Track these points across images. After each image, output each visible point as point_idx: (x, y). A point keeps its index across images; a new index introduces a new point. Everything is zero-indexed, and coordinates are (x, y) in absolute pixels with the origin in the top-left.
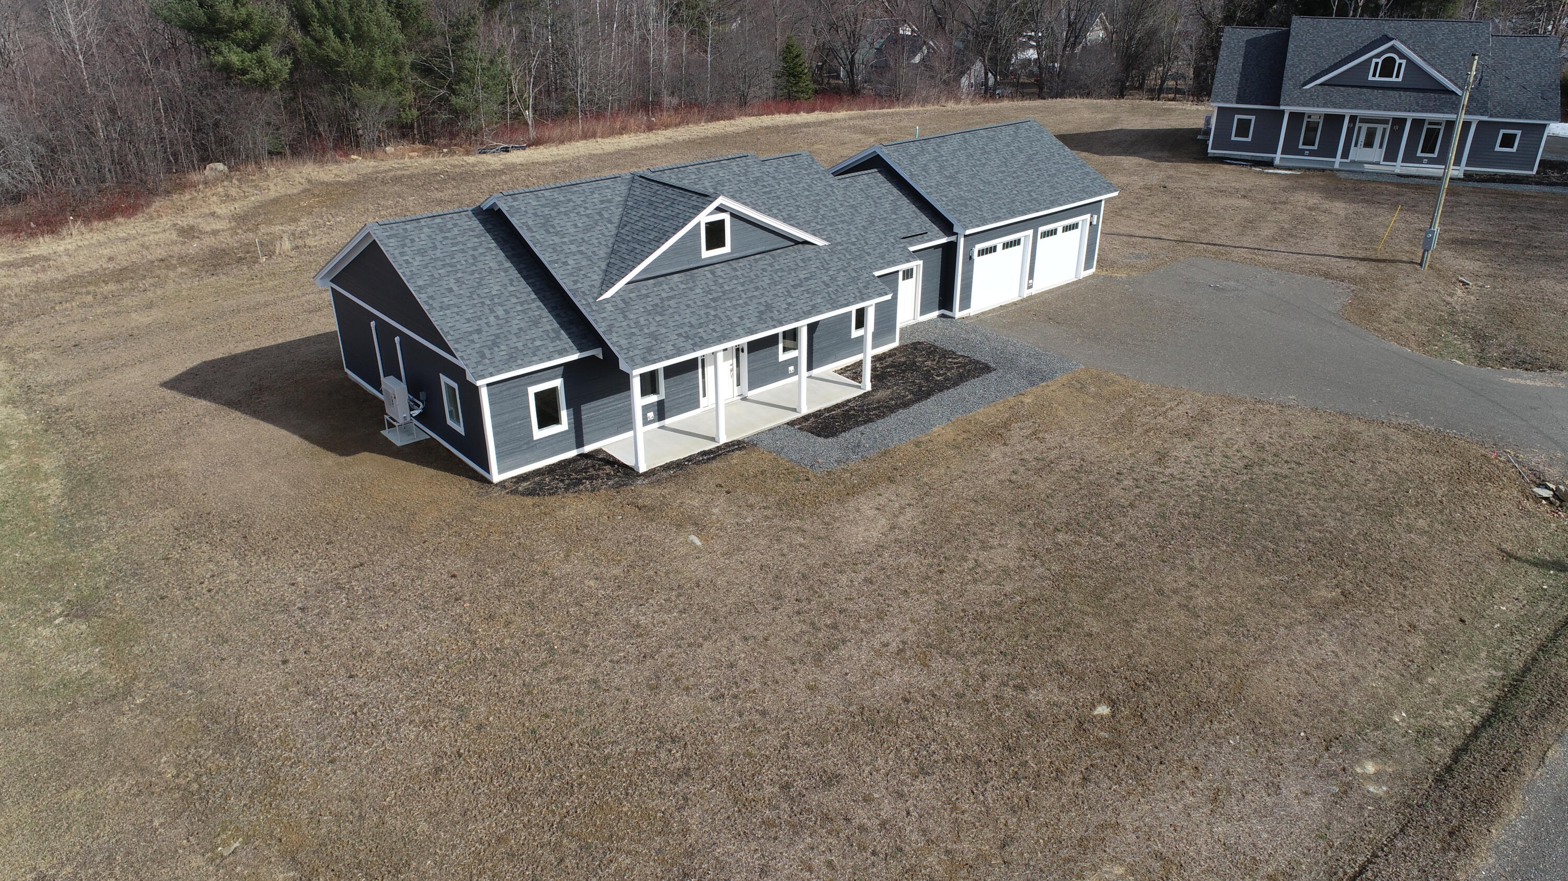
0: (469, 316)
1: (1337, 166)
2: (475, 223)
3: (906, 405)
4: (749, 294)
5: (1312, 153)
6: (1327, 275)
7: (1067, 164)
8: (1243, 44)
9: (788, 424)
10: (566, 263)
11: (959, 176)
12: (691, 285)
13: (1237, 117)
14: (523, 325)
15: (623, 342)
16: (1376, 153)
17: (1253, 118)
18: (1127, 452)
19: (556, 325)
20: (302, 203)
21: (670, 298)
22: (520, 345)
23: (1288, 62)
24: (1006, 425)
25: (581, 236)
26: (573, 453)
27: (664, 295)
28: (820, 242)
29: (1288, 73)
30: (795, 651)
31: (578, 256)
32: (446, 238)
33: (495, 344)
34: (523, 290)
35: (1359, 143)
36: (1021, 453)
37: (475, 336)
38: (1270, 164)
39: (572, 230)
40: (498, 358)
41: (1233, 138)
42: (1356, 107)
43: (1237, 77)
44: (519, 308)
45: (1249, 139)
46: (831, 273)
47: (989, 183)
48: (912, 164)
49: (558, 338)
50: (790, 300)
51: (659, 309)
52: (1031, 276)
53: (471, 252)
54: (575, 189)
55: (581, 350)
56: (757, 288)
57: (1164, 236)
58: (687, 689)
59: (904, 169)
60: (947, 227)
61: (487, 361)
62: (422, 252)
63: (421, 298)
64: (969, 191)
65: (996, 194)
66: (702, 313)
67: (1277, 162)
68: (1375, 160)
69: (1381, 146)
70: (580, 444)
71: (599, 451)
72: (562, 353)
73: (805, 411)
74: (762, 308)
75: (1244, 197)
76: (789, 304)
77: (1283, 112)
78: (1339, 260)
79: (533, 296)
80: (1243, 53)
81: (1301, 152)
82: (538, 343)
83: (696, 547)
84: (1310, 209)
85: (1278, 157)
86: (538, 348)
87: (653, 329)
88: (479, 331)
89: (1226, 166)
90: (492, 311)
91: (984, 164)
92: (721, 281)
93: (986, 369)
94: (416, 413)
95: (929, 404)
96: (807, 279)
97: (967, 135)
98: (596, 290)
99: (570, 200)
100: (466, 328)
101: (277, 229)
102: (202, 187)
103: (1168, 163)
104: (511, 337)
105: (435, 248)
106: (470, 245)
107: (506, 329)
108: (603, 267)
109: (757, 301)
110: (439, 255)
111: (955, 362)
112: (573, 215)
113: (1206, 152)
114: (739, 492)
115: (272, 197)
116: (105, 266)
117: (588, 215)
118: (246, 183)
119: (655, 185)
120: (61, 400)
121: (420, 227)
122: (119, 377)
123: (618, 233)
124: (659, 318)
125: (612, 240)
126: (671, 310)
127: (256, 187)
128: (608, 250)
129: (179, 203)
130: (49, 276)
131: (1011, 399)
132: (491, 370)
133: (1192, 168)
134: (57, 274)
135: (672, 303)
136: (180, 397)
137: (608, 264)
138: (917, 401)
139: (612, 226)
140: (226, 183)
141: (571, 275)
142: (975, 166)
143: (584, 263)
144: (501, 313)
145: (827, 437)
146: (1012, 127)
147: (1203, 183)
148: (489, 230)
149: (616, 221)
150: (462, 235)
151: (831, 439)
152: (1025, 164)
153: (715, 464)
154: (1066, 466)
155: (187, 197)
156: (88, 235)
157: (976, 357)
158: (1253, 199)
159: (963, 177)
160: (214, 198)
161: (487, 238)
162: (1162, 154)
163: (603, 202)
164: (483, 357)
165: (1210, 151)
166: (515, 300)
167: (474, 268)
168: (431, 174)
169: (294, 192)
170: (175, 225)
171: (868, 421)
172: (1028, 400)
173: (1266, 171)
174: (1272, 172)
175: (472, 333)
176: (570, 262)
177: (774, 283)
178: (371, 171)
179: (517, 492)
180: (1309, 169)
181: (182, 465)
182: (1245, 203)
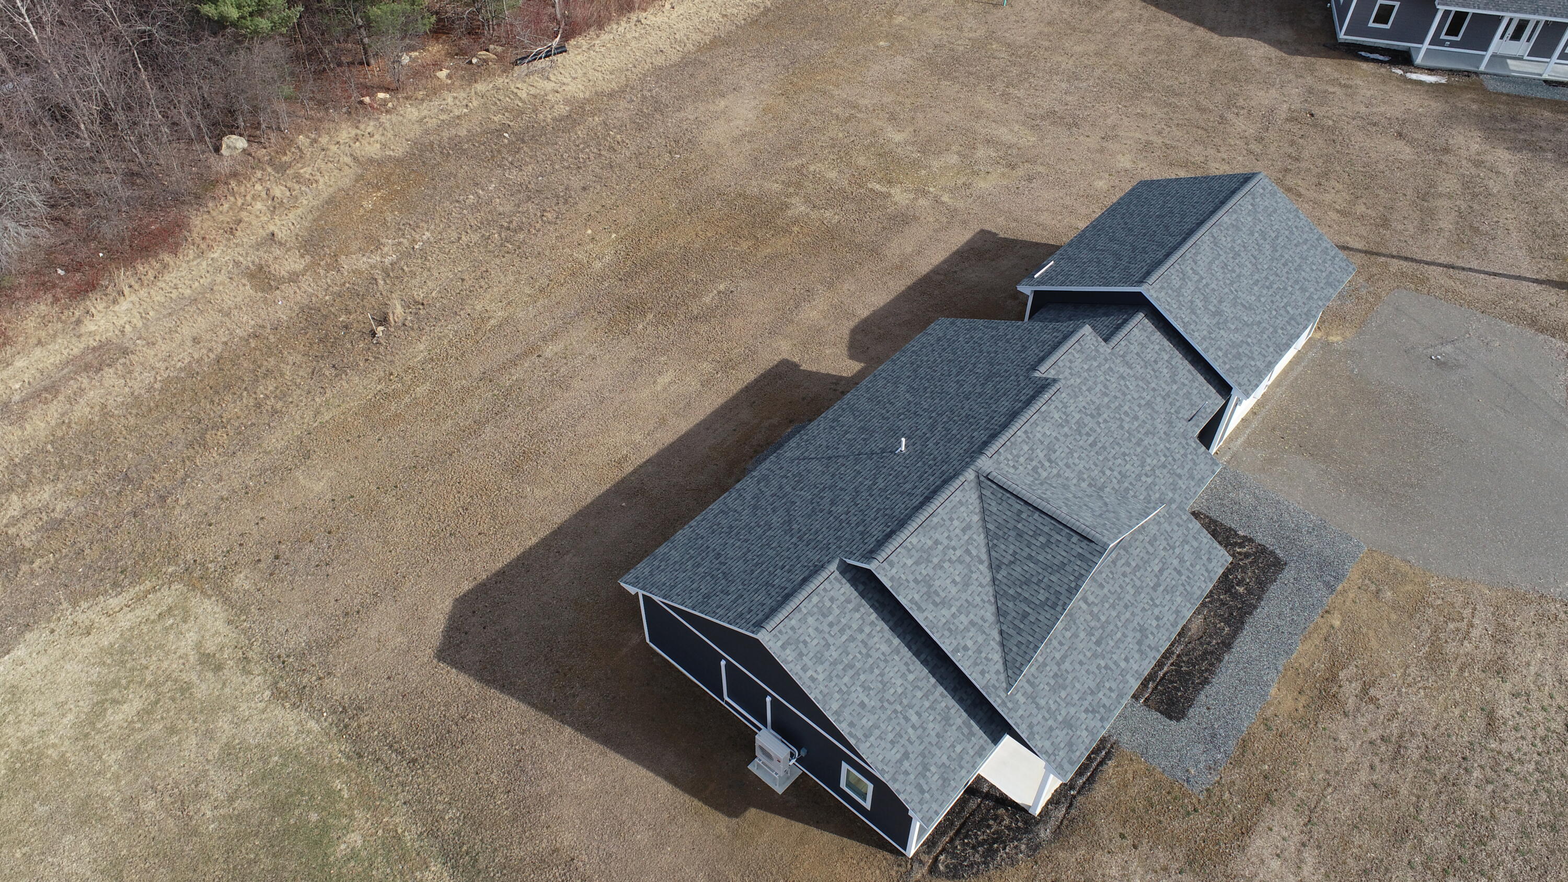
0: (890, 736)
1: (1482, 68)
2: (846, 587)
3: (1227, 645)
4: (1123, 618)
5: (1453, 44)
6: (1533, 322)
7: (1306, 241)
10: (966, 648)
12: (1074, 629)
13: (1379, 3)
14: (938, 728)
16: (1523, 47)
17: (1397, 4)
18: (1457, 713)
19: (965, 715)
20: (365, 203)
21: (1064, 657)
25: (964, 596)
27: (1058, 657)
31: (972, 630)
32: (831, 624)
33: (926, 768)
34: (919, 671)
35: (1507, 35)
36: (1365, 730)
38: (1409, 61)
39: (954, 590)
42: (1520, 10)
46: (1177, 552)
48: (1180, 305)
49: (971, 733)
51: (1058, 679)
53: (860, 637)
54: (935, 520)
55: (995, 742)
56: (1126, 607)
59: (1176, 317)
60: (1225, 389)
61: (927, 796)
63: (842, 729)
64: (1236, 330)
67: (1419, 60)
68: (1520, 53)
69: (1528, 40)
72: (981, 754)
74: (1139, 636)
75: (1400, 135)
77: (1434, 12)
78: (1539, 288)
79: (933, 680)
81: (1442, 43)
82: (958, 749)
84: (1478, 164)
85: (1423, 50)
86: (961, 756)
87: (1064, 713)
88: (906, 755)
89: (1364, 65)
90: (907, 719)
91: (1239, 276)
93: (1278, 565)
95: (1246, 642)
96: (1161, 571)
98: (1002, 677)
99: (937, 542)
100: (894, 755)
101: (363, 262)
102: (233, 184)
103: (1300, 59)
104: (934, 749)
105: (827, 645)
106: (855, 626)
107: (926, 740)
108: (998, 638)
109: (1131, 627)
110: (835, 655)
111: (1247, 555)
112: (946, 565)
113: (1334, 35)
114: (1144, 847)
115: (325, 195)
116: (196, 356)
117: (960, 561)
118: (281, 168)
119: (1012, 501)
120: (337, 688)
121: (803, 620)
122: (373, 633)
123: (994, 580)
124: (1063, 694)
125: (990, 590)
126: (1070, 677)
127: (298, 178)
128: (992, 609)
129: (221, 218)
130: (141, 380)
131: (1321, 620)
132: (935, 806)
133: (1328, 67)
134: (148, 377)
135: (1067, 665)
136: (476, 686)
137: (1001, 632)
138: (1234, 635)
139: (984, 568)
140: (259, 174)
141: (976, 664)
142: (1232, 284)
143: (980, 639)
144: (914, 718)
145: (1178, 720)
146: (1249, 198)
147: (1349, 105)
148: (862, 595)
149: (984, 557)
150: (843, 613)
151: (1183, 723)
152: (1272, 259)
153: (1100, 791)
154: (1413, 751)
155: (226, 206)
156: (143, 293)
157: (1260, 538)
158: (1411, 142)
159: (1226, 308)
160: (259, 205)
161: (866, 608)
162: (1286, 34)
163: (964, 530)
164: (922, 791)
165: (1342, 36)
166: (919, 694)
167: (870, 661)
168: (492, 133)
169: (346, 182)
170: (237, 264)
171: (1206, 681)
172: (1337, 623)
173: (1409, 75)
174: (1414, 76)
175: (900, 761)
176: (969, 643)
177: (1138, 592)
178: (417, 130)
179: (941, 874)
180: (1451, 72)
181: (567, 838)
182: (1406, 152)
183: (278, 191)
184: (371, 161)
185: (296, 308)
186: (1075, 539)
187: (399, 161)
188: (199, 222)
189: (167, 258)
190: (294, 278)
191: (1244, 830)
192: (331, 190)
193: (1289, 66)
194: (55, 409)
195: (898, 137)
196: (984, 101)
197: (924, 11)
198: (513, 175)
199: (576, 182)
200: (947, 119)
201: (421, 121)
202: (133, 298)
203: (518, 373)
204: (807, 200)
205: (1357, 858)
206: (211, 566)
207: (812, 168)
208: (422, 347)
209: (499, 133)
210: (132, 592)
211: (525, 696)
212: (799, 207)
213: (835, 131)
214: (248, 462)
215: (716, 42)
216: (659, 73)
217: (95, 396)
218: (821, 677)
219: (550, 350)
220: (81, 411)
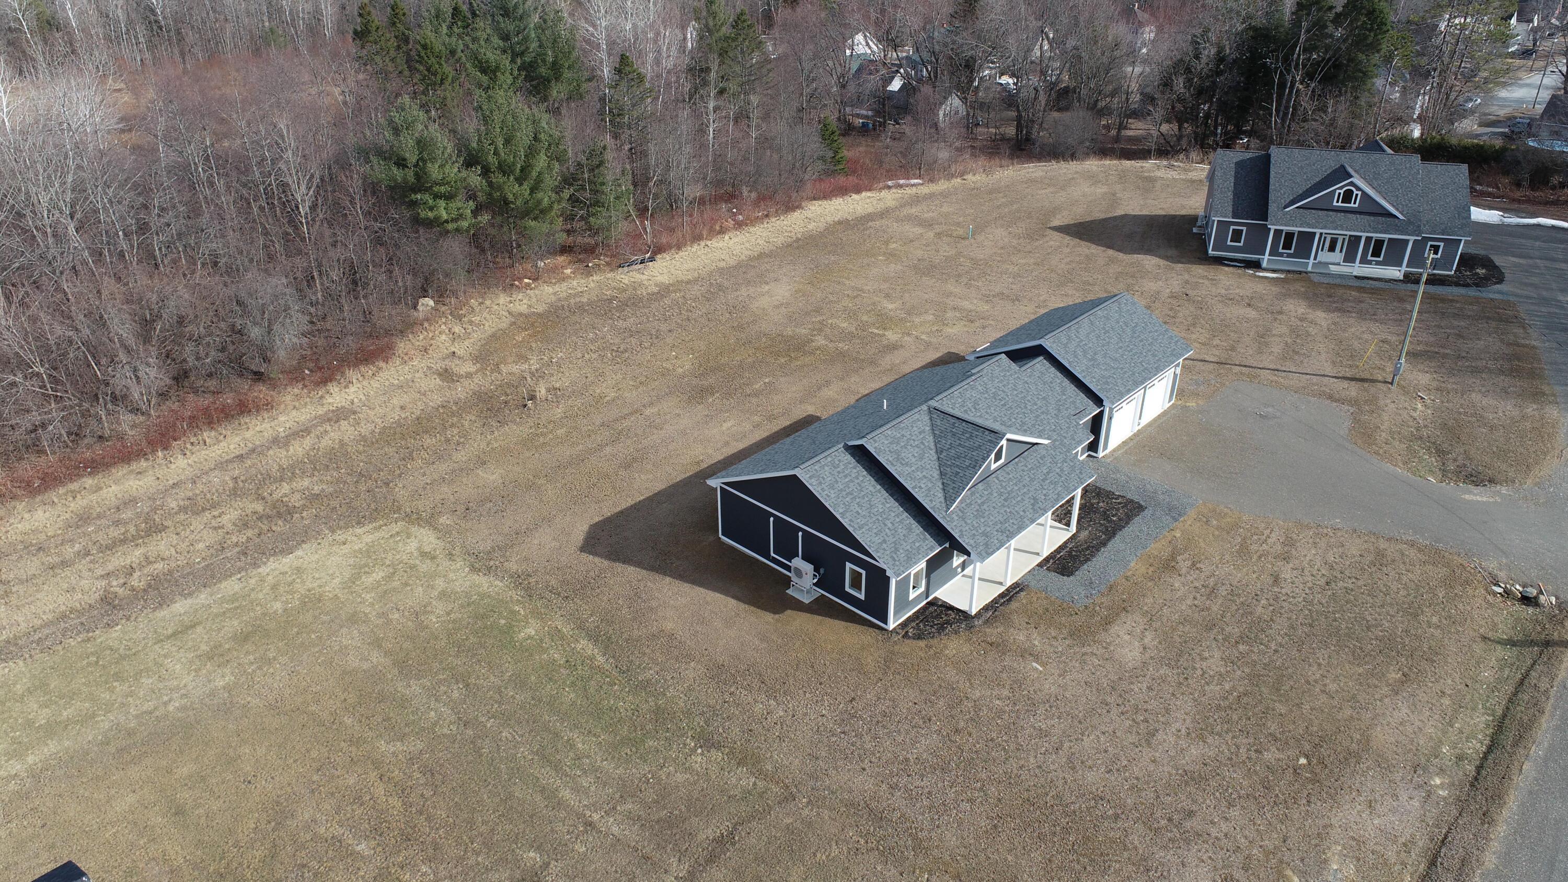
0: (875, 531)
1: (1310, 269)
2: (848, 457)
3: (1104, 544)
4: (1022, 491)
5: (1289, 256)
6: (1331, 397)
7: (1156, 331)
8: (1233, 165)
9: (1037, 566)
10: (920, 487)
11: (1096, 357)
12: (990, 491)
13: (1232, 227)
14: (904, 532)
15: (972, 542)
16: (1338, 256)
17: (1244, 229)
18: (1254, 576)
19: (921, 529)
20: (517, 338)
21: (983, 503)
22: (908, 547)
23: (1271, 187)
24: (1173, 557)
25: (920, 463)
26: (924, 603)
27: (979, 502)
28: (1046, 442)
29: (1272, 197)
30: (1133, 738)
31: (925, 481)
32: (839, 472)
33: (897, 549)
34: (892, 504)
35: (1325, 248)
36: (1192, 582)
37: (884, 546)
38: (1256, 265)
39: (914, 460)
40: (902, 560)
41: (1229, 243)
42: (1325, 228)
43: (1230, 195)
44: (898, 520)
45: (1241, 244)
46: (1059, 465)
47: (1116, 360)
48: (1067, 352)
49: (926, 539)
50: (1044, 492)
51: (979, 514)
52: (1140, 418)
53: (856, 481)
54: (902, 425)
55: (940, 545)
56: (1024, 486)
57: (1207, 358)
58: (1090, 767)
59: (1063, 358)
61: (897, 563)
62: (832, 487)
63: (845, 522)
64: (1106, 370)
65: (1122, 369)
66: (1002, 511)
67: (1264, 265)
68: (1337, 261)
69: (1341, 251)
70: (927, 598)
72: (932, 549)
73: (1046, 553)
74: (1032, 501)
75: (1249, 305)
76: (1045, 495)
77: (1269, 228)
78: (1336, 380)
79: (901, 509)
80: (1233, 173)
81: (1281, 255)
82: (917, 544)
83: (1041, 672)
84: (1301, 320)
85: (1267, 261)
86: (919, 548)
87: (983, 529)
88: (884, 541)
89: (1226, 269)
90: (885, 525)
91: (1109, 343)
92: (1004, 484)
93: (1140, 508)
94: (815, 581)
95: (1116, 543)
97: (1091, 317)
98: (944, 505)
99: (903, 436)
100: (877, 540)
101: (515, 368)
102: (426, 325)
103: (1180, 265)
104: (902, 542)
105: (837, 482)
106: (853, 475)
107: (897, 537)
108: (941, 486)
109: (1027, 496)
110: (841, 487)
111: (1119, 503)
112: (909, 447)
113: (1207, 251)
114: (1042, 627)
115: (490, 333)
116: (403, 416)
117: (917, 446)
118: (460, 318)
119: (950, 418)
120: (513, 566)
121: (822, 467)
122: (536, 542)
123: (938, 458)
124: (982, 520)
125: (937, 464)
126: (987, 513)
127: (471, 322)
128: (938, 472)
129: (418, 343)
130: (365, 429)
131: (1167, 534)
132: (902, 569)
133: (1200, 270)
134: (370, 427)
135: (985, 507)
136: (606, 563)
137: (943, 484)
138: (1109, 539)
139: (933, 452)
140: (444, 320)
141: (927, 496)
142: (1103, 346)
143: (930, 485)
144: (890, 525)
145: (1068, 576)
146: (1116, 304)
147: (1214, 289)
148: (858, 462)
149: (933, 447)
150: (846, 467)
151: (1072, 578)
152: (1132, 337)
153: (1014, 605)
154: (1223, 591)
155: (421, 337)
156: (365, 383)
157: (1129, 496)
158: (1256, 309)
159: (1099, 357)
160: (443, 337)
161: (860, 468)
162: (1172, 252)
163: (920, 433)
164: (894, 560)
165: (1211, 252)
166: (893, 514)
167: (863, 493)
168: (605, 300)
169: (504, 325)
170: (429, 368)
171: (1087, 560)
172: (1178, 535)
173: (1257, 274)
174: (1261, 274)
175: (881, 543)
176: (923, 486)
177: (1032, 480)
178: (553, 298)
179: (909, 638)
180: (1289, 271)
181: (669, 626)
182: (1252, 313)
183: (457, 329)
184: (521, 314)
185: (471, 393)
186: (987, 433)
187: (540, 315)
188: (402, 346)
189: (382, 364)
190: (469, 375)
191: (1107, 622)
192: (493, 330)
193: (1173, 269)
194: (308, 442)
195: (891, 306)
196: (951, 287)
197: (911, 241)
198: (620, 324)
199: (664, 327)
200: (926, 296)
201: (555, 294)
202: (359, 385)
203: (626, 423)
204: (826, 337)
205: (1180, 636)
206: (424, 514)
207: (830, 321)
208: (560, 411)
209: (610, 301)
210: (371, 526)
211: (639, 564)
212: (820, 341)
213: (846, 302)
214: (443, 468)
215: (761, 256)
216: (721, 271)
217: (335, 435)
218: (833, 496)
219: (648, 412)
220: (326, 442)
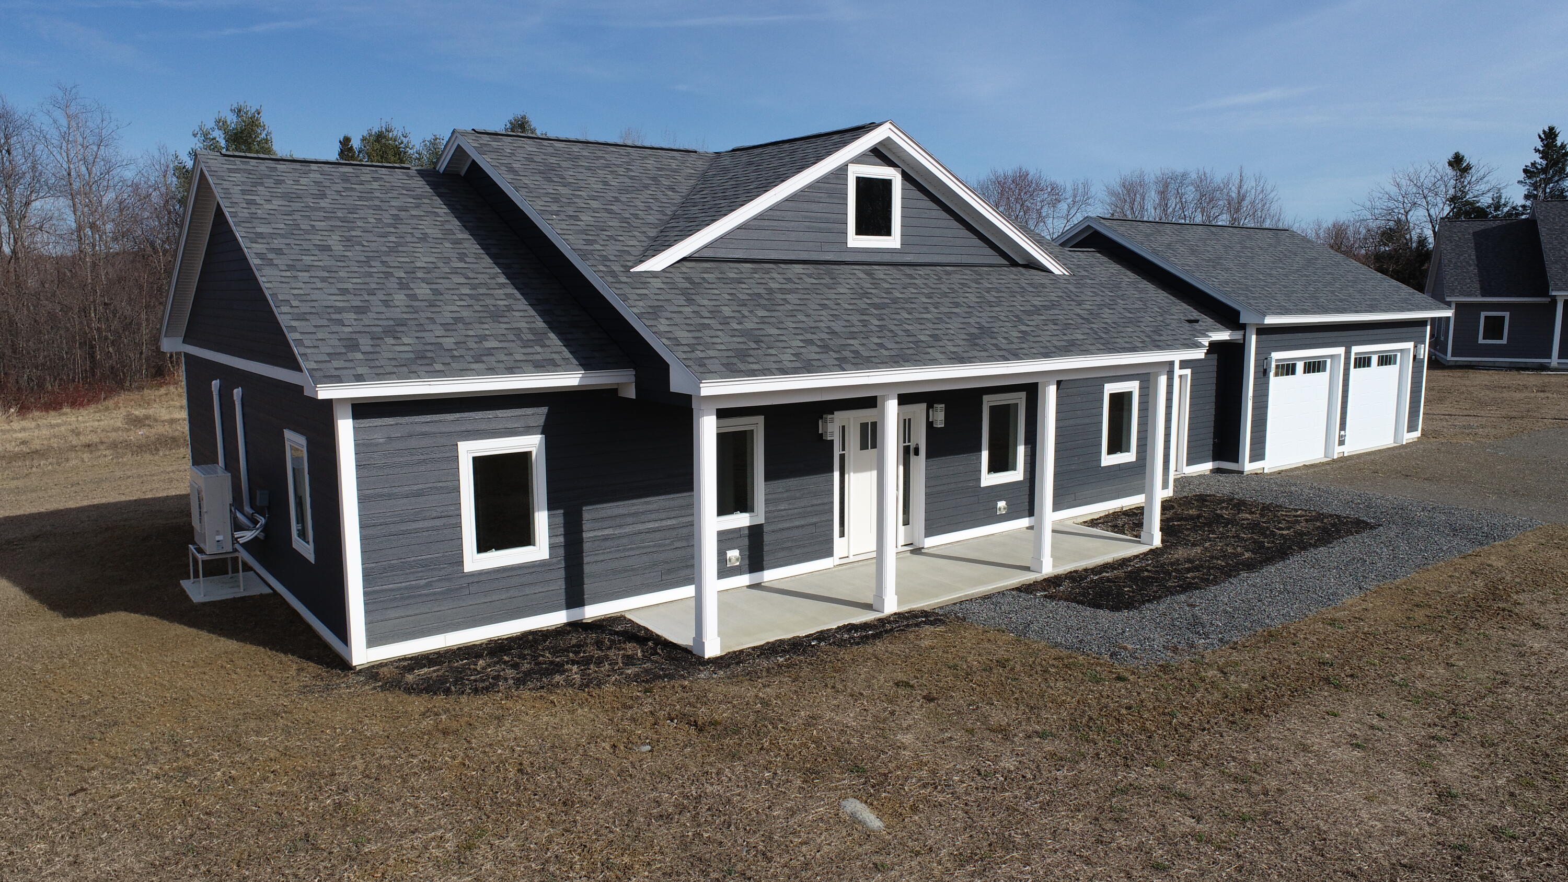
0: (349, 286)
2: (419, 183)
4: (944, 309)
8: (1471, 239)
9: (1018, 589)
10: (574, 218)
11: (1223, 262)
12: (828, 281)
14: (465, 314)
15: (683, 334)
17: (1507, 315)
19: (540, 324)
21: (785, 291)
24: (1498, 597)
26: (558, 618)
37: (349, 316)
38: (1543, 368)
41: (1483, 342)
43: (1473, 270)
44: (465, 291)
45: (1504, 341)
47: (1270, 275)
49: (540, 342)
51: (762, 301)
52: (1343, 426)
53: (395, 212)
55: (587, 364)
56: (956, 305)
59: (1141, 243)
60: (1231, 320)
61: (359, 356)
62: (291, 197)
63: (254, 252)
66: (853, 319)
67: (1554, 366)
70: (575, 599)
71: (618, 619)
72: (543, 366)
73: (1048, 568)
77: (1554, 301)
79: (502, 279)
80: (1472, 247)
82: (491, 344)
83: (868, 835)
85: (1554, 361)
86: (490, 352)
87: (750, 325)
88: (361, 310)
90: (404, 287)
92: (885, 285)
93: (1363, 524)
94: (247, 536)
96: (1046, 307)
98: (631, 257)
99: (601, 158)
100: (334, 301)
104: (433, 327)
105: (321, 196)
106: (394, 204)
107: (423, 314)
108: (651, 233)
110: (326, 205)
111: (1299, 516)
112: (602, 172)
117: (630, 177)
121: (302, 171)
123: (685, 200)
124: (762, 313)
125: (673, 207)
128: (664, 216)
131: (1460, 561)
137: (662, 230)
138: (1268, 561)
139: (676, 194)
141: (584, 233)
143: (613, 224)
144: (420, 292)
145: (1117, 610)
146: (1269, 232)
148: (441, 195)
149: (684, 189)
150: (385, 191)
151: (1127, 613)
152: (1307, 266)
157: (1327, 511)
159: (1229, 264)
161: (435, 202)
163: (662, 169)
164: (353, 349)
165: (1450, 359)
166: (461, 281)
167: (391, 230)
171: (1190, 588)
172: (1497, 564)
173: (1544, 374)
174: (1553, 373)
176: (586, 218)
177: (987, 303)
179: (398, 686)
218: (269, 207)
